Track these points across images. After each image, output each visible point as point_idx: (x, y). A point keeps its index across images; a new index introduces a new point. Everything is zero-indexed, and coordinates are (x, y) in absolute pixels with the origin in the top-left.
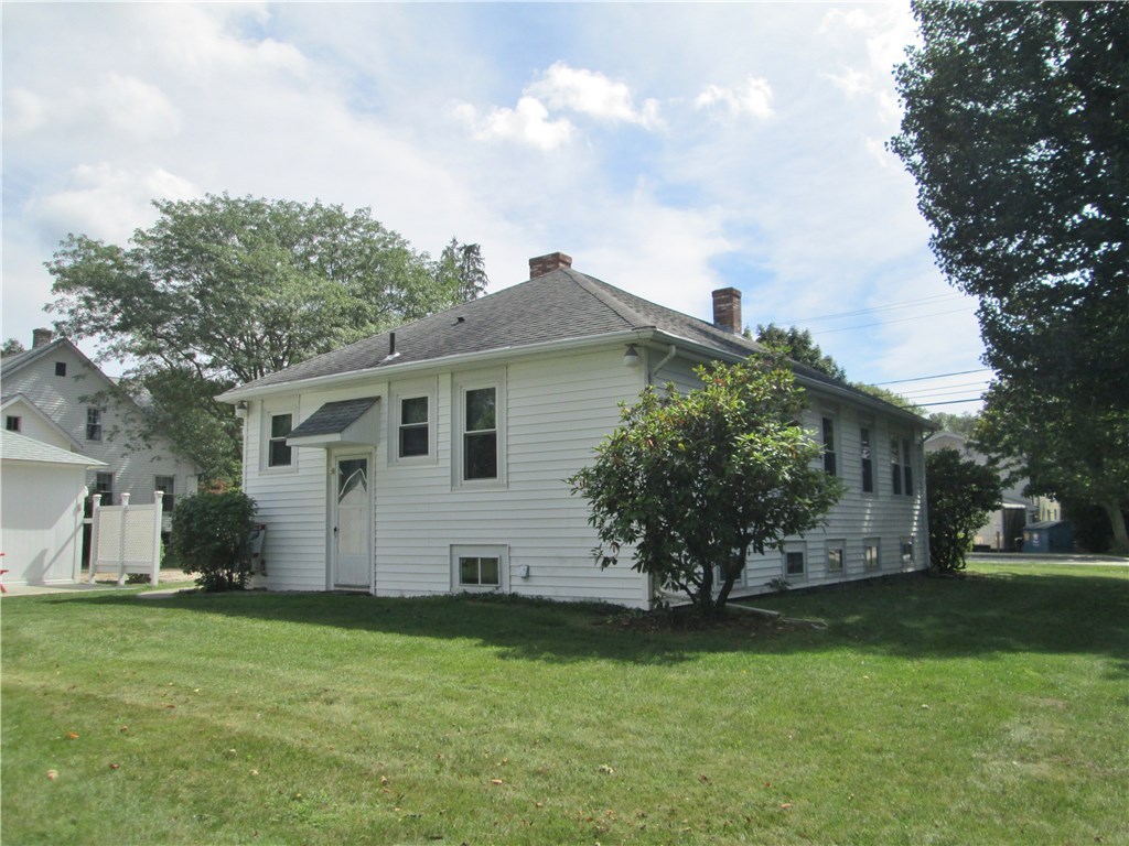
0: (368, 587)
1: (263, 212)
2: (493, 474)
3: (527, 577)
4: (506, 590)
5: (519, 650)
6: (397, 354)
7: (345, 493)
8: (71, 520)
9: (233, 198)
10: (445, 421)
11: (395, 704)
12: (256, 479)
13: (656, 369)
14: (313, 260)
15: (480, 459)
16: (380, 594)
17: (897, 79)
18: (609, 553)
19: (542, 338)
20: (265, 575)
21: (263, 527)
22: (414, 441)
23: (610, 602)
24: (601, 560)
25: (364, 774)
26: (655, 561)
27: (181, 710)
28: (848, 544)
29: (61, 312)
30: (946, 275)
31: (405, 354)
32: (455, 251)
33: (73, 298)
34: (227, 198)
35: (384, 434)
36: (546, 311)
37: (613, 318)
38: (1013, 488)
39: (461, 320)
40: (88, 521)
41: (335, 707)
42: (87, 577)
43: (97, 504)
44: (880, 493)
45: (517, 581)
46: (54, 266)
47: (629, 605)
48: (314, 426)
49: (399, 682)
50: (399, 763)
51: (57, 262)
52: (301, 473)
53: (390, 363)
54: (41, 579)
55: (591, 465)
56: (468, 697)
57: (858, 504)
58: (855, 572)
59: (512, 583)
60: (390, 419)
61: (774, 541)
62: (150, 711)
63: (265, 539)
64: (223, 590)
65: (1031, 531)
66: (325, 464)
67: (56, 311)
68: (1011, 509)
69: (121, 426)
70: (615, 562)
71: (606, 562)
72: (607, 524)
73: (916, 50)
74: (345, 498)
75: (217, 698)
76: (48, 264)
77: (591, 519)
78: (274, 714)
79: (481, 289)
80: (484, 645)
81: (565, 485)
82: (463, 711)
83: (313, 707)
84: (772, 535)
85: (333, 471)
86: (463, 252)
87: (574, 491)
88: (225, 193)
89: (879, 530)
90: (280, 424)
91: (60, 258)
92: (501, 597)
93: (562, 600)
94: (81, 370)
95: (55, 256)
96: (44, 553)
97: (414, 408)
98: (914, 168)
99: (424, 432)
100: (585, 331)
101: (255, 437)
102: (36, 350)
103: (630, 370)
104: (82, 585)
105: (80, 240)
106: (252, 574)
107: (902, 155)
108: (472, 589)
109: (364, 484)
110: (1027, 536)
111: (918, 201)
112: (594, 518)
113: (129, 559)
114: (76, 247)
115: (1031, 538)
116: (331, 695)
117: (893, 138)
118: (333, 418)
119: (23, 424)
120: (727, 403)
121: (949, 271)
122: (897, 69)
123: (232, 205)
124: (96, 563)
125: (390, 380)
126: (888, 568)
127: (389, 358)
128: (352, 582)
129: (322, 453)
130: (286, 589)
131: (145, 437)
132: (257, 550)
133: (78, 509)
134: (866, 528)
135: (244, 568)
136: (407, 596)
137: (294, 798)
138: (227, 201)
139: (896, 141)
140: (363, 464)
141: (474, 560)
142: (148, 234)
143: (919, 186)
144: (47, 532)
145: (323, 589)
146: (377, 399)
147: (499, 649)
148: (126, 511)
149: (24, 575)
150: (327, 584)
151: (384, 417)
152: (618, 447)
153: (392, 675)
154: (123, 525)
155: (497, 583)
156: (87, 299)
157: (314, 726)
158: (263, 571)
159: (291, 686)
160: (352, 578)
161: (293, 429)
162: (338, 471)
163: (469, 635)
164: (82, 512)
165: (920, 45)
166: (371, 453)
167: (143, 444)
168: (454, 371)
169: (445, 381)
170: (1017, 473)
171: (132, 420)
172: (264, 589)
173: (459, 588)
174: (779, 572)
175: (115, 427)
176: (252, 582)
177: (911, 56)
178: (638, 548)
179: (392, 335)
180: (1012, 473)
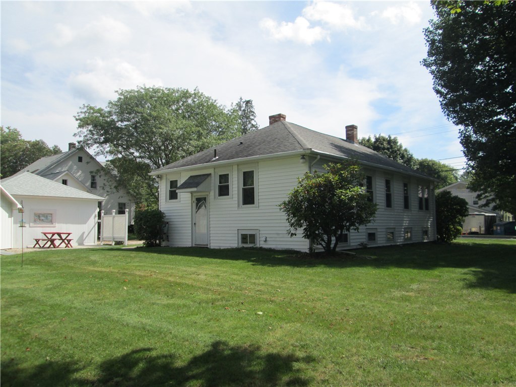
0: (207, 245)
1: (159, 92)
2: (253, 203)
3: (266, 241)
4: (258, 246)
5: (260, 263)
6: (217, 157)
7: (198, 210)
8: (93, 221)
9: (147, 87)
10: (235, 183)
11: (218, 276)
12: (164, 205)
13: (312, 164)
14: (180, 111)
15: (248, 197)
16: (212, 248)
17: (425, 34)
18: (294, 232)
19: (271, 152)
20: (168, 241)
21: (167, 223)
22: (224, 191)
23: (295, 250)
24: (290, 234)
25: (210, 290)
26: (310, 235)
27: (154, 276)
28: (396, 230)
29: (80, 136)
30: (446, 117)
31: (219, 158)
32: (242, 103)
33: (85, 131)
34: (145, 87)
35: (212, 188)
36: (273, 140)
37: (297, 145)
38: (489, 207)
39: (241, 143)
40: (99, 221)
41: (200, 276)
42: (100, 243)
43: (102, 214)
44: (412, 209)
45: (262, 243)
46: (77, 118)
47: (302, 251)
48: (186, 185)
49: (219, 270)
50: (219, 288)
51: (79, 116)
52: (182, 202)
53: (214, 161)
54: (83, 243)
55: (287, 200)
56: (241, 274)
57: (402, 214)
58: (400, 241)
59: (260, 243)
60: (215, 182)
61: (355, 227)
62: (145, 276)
63: (168, 227)
64: (154, 246)
65: (497, 225)
66: (190, 199)
67: (78, 136)
68: (489, 216)
69: (107, 184)
70: (296, 235)
71: (292, 234)
72: (292, 221)
73: (434, 21)
74: (198, 212)
75: (164, 274)
76: (75, 117)
77: (287, 219)
78: (182, 277)
79: (253, 119)
80: (248, 262)
81: (277, 207)
82: (239, 278)
83: (193, 276)
84: (355, 225)
85: (194, 202)
86: (245, 103)
87: (280, 209)
88: (144, 85)
89: (411, 224)
90: (173, 184)
91: (80, 114)
92: (256, 248)
93: (278, 249)
94: (89, 160)
95: (78, 113)
96: (84, 233)
97: (224, 178)
98: (432, 72)
99: (227, 187)
100: (286, 150)
101: (163, 189)
102: (70, 152)
103: (303, 165)
104: (98, 245)
105: (87, 107)
106: (163, 241)
107: (427, 67)
108: (245, 246)
109: (205, 206)
110: (495, 228)
111: (433, 86)
112: (288, 219)
113: (116, 236)
114: (86, 109)
115: (497, 229)
116: (198, 273)
117: (424, 59)
118: (194, 182)
119: (68, 182)
120: (333, 178)
121: (448, 115)
122: (424, 30)
123: (147, 90)
124: (103, 237)
125: (215, 168)
126: (415, 240)
127: (214, 159)
128: (201, 244)
129: (190, 195)
130: (176, 246)
131: (116, 187)
132: (165, 231)
133: (96, 216)
134: (406, 224)
135: (161, 239)
136: (222, 248)
137: (191, 294)
138: (145, 89)
139: (425, 60)
140: (205, 199)
141: (246, 235)
142: (114, 103)
143: (434, 80)
144: (84, 225)
145: (191, 246)
146: (210, 175)
147: (253, 263)
148: (114, 217)
149: (77, 242)
150: (192, 243)
151: (213, 181)
152: (296, 194)
153: (217, 269)
154: (113, 223)
155: (254, 243)
156: (90, 131)
157: (194, 280)
158: (168, 239)
159: (186, 271)
160: (201, 242)
161: (178, 186)
162: (195, 202)
163: (243, 259)
164: (97, 218)
165: (436, 19)
166: (208, 195)
167: (115, 190)
168: (238, 164)
169: (235, 168)
170: (490, 200)
171: (110, 181)
172: (168, 246)
173: (241, 245)
174: (365, 240)
175: (104, 184)
176: (164, 244)
177: (431, 24)
178: (304, 230)
179: (215, 150)
180: (487, 200)
